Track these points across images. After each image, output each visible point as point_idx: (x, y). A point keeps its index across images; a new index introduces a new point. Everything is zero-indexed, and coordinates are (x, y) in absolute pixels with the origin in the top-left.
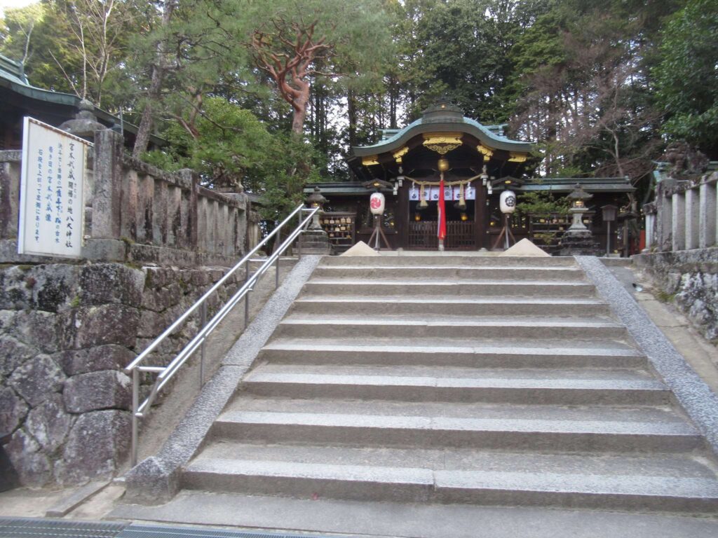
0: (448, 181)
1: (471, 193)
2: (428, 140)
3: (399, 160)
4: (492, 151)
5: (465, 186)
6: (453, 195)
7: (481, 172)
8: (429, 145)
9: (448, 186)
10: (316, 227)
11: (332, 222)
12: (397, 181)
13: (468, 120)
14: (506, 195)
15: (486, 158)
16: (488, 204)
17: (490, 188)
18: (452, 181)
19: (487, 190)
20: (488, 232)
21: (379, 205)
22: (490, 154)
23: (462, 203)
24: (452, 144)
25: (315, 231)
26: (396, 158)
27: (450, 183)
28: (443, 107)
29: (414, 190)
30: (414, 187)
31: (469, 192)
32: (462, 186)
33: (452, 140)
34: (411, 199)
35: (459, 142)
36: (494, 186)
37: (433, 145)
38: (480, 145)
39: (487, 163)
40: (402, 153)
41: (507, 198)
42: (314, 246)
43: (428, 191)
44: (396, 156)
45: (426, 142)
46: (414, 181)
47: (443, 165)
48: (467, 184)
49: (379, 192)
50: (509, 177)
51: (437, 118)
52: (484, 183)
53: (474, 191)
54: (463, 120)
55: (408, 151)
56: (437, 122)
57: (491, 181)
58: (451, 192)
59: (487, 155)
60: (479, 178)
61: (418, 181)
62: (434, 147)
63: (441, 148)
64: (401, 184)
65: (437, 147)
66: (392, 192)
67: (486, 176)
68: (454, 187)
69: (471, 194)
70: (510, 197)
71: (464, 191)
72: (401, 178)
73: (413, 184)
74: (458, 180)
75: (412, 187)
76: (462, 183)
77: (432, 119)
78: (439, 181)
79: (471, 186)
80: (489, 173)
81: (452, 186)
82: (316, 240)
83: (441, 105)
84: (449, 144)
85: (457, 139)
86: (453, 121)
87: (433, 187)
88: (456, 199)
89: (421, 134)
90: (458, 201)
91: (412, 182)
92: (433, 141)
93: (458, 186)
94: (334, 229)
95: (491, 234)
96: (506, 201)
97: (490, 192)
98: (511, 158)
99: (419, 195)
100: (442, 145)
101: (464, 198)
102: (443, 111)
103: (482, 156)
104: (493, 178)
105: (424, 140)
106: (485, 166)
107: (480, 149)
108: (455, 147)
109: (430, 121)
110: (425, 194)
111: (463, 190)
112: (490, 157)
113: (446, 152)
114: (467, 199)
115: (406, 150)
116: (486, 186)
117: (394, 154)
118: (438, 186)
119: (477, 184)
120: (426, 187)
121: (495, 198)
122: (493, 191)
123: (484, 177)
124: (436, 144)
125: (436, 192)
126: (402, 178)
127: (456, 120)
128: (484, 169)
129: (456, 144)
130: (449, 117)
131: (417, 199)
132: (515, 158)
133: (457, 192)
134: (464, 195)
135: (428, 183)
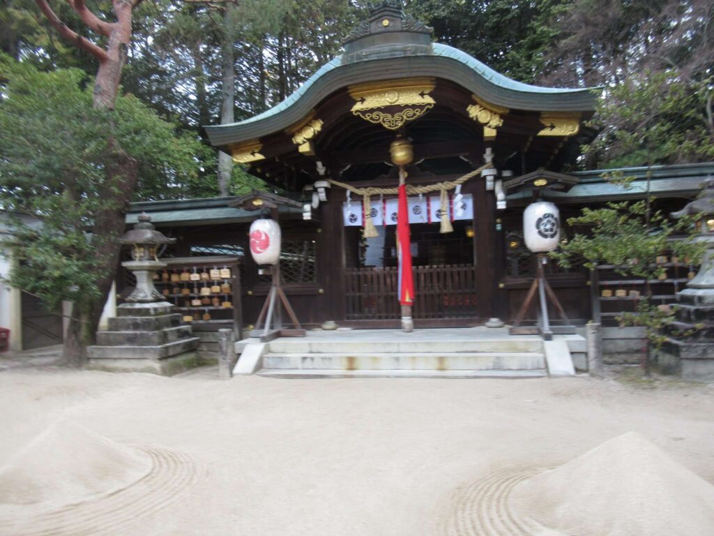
0: (416, 185)
1: (464, 207)
2: (363, 100)
3: (305, 148)
4: (502, 116)
5: (451, 193)
6: (429, 212)
7: (482, 163)
8: (364, 112)
9: (417, 195)
10: (141, 296)
11: (195, 277)
12: (315, 190)
13: (441, 49)
14: (537, 212)
15: (489, 133)
16: (499, 227)
17: (500, 195)
18: (425, 185)
19: (495, 200)
20: (501, 285)
21: (266, 244)
22: (496, 121)
23: (446, 228)
24: (414, 107)
25: (138, 306)
26: (299, 145)
27: (420, 190)
28: (386, 23)
29: (349, 205)
30: (349, 199)
31: (460, 204)
32: (444, 194)
33: (413, 98)
34: (348, 223)
35: (428, 100)
36: (508, 192)
37: (372, 111)
38: (474, 103)
39: (492, 143)
40: (309, 133)
41: (540, 220)
42: (131, 340)
43: (378, 206)
44: (299, 139)
45: (358, 107)
46: (350, 189)
47: (400, 154)
48: (454, 189)
49: (267, 217)
50: (541, 170)
51: (374, 49)
52: (489, 185)
53: (470, 203)
54: (431, 49)
55: (323, 127)
56: (374, 57)
57: (504, 179)
58: (424, 207)
59: (490, 124)
60: (479, 174)
61: (358, 188)
62: (374, 115)
63: (389, 116)
64: (322, 196)
65: (382, 114)
66: (301, 215)
67: (493, 172)
68: (428, 196)
69: (463, 209)
70: (546, 216)
71: (451, 203)
72: (322, 185)
73: (348, 194)
74: (435, 183)
75: (346, 200)
76: (443, 187)
77: (364, 52)
78: (397, 186)
79: (462, 192)
80: (498, 164)
81: (424, 194)
82: (136, 326)
83: (381, 19)
84: (407, 106)
85: (422, 95)
86: (409, 54)
87: (386, 198)
88: (434, 219)
89: (345, 89)
90: (438, 225)
91: (345, 190)
92: (372, 102)
93: (436, 193)
94: (199, 291)
95: (508, 289)
96: (538, 226)
97: (501, 205)
98: (543, 127)
99: (363, 216)
100: (391, 109)
101: (451, 217)
102: (386, 32)
103: (478, 127)
104: (507, 173)
105: (354, 102)
106: (488, 151)
107: (474, 112)
108: (419, 113)
109: (359, 57)
110: (373, 213)
111: (447, 201)
112: (497, 128)
113: (400, 124)
114: (456, 218)
115: (317, 127)
116: (493, 192)
117: (293, 135)
118: (395, 196)
119: (475, 188)
120: (374, 198)
121: (514, 216)
122: (508, 202)
123: (487, 172)
124: (379, 109)
125: (393, 207)
126: (325, 184)
127: (416, 50)
128: (488, 156)
129: (421, 107)
130: (399, 46)
131: (358, 223)
132: (552, 127)
133: (436, 205)
134: (451, 210)
135: (377, 191)
